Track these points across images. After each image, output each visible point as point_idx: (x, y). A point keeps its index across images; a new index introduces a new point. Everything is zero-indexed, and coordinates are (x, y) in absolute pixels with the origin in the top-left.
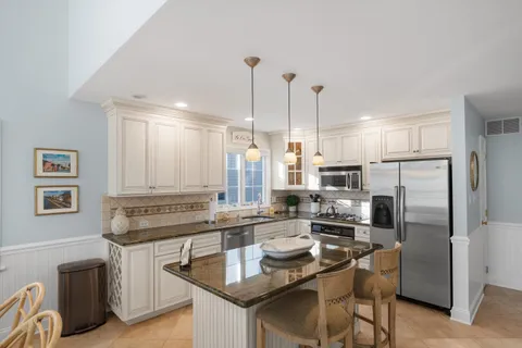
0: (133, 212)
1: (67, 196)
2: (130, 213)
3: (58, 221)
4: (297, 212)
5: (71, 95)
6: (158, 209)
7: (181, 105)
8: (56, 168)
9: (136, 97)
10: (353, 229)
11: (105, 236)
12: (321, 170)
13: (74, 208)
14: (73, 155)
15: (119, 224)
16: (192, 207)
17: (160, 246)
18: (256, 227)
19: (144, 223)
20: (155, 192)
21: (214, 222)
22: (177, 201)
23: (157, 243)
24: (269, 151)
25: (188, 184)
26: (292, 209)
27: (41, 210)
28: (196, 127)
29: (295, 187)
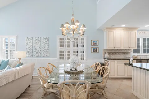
0: (109, 53)
1: (96, 49)
2: (109, 54)
3: (95, 54)
5: (97, 29)
6: (115, 53)
7: (123, 26)
8: (95, 44)
9: (112, 26)
11: (103, 58)
13: (98, 52)
14: (97, 41)
15: (107, 56)
16: (124, 53)
17: (118, 61)
19: (112, 56)
23: (117, 61)
25: (124, 47)
27: (92, 52)
28: (127, 31)
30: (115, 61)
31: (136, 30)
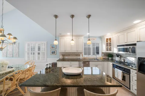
4: (112, 59)
6: (69, 55)
9: (60, 34)
10: (130, 70)
12: (118, 46)
13: (55, 54)
14: (55, 46)
15: (61, 57)
16: (77, 55)
18: (90, 62)
20: (66, 52)
21: (81, 59)
22: (73, 54)
24: (101, 42)
26: (110, 58)
27: (51, 54)
29: (109, 52)
30: (62, 62)
31: (83, 38)
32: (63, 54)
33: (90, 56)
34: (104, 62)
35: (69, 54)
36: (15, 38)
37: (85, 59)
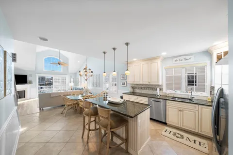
16: (152, 89)
18: (167, 101)
21: (158, 96)
23: (129, 95)
31: (158, 61)
32: (133, 86)
33: (178, 92)
34: (200, 106)
35: (141, 87)
36: (92, 72)
37: (167, 96)
